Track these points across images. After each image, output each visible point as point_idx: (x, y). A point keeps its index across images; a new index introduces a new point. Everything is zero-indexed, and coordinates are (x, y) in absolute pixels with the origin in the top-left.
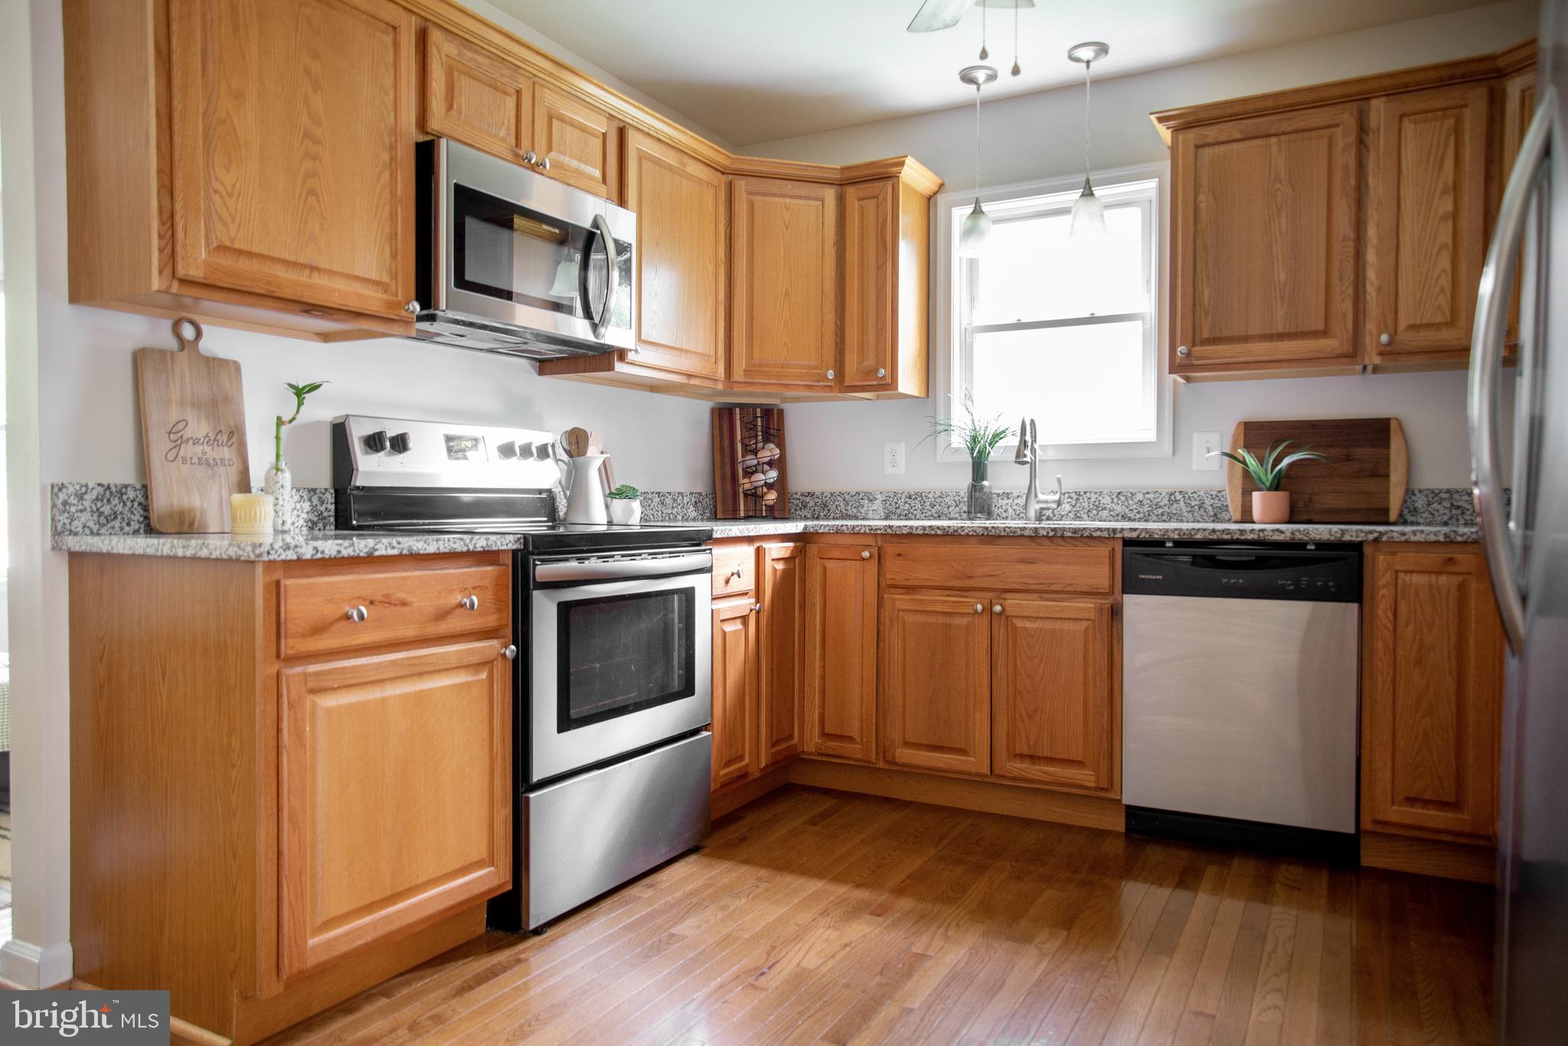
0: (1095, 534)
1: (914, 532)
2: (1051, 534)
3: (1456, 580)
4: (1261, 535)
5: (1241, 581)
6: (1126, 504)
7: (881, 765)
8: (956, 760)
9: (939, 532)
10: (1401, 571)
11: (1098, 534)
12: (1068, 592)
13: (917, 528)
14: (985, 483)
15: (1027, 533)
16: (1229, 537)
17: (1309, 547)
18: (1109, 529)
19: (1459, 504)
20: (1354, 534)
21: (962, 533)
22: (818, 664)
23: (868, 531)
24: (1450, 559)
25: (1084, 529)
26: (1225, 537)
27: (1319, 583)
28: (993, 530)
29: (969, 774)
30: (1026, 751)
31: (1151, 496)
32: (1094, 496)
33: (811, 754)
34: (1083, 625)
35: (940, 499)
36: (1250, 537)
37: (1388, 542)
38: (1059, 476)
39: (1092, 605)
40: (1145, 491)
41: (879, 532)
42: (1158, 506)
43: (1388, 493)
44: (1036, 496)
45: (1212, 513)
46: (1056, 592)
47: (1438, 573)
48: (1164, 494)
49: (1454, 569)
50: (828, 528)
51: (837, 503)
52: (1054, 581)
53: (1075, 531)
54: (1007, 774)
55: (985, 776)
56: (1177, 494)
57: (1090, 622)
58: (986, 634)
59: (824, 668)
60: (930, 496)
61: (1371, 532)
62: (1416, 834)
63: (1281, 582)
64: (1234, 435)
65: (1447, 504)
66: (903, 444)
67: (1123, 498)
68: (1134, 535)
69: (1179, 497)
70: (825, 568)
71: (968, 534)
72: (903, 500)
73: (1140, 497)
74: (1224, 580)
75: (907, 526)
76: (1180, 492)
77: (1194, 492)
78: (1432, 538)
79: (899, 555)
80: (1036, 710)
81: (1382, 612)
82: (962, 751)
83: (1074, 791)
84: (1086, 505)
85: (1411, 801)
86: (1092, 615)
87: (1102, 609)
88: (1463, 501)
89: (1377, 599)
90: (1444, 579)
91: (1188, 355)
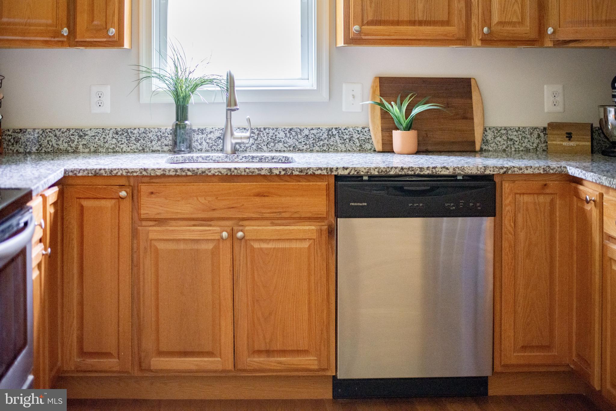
0: (317, 173)
1: (167, 173)
2: (283, 173)
3: (548, 199)
4: (434, 171)
5: (421, 205)
6: (296, 137)
7: (136, 373)
8: (205, 361)
9: (189, 173)
10: (518, 194)
11: (319, 172)
12: (294, 218)
13: (169, 170)
14: (186, 122)
15: (263, 173)
16: (412, 173)
17: (459, 178)
18: (327, 169)
19: (512, 137)
20: (492, 169)
21: (209, 174)
22: (75, 293)
23: (124, 174)
24: (545, 185)
25: (308, 169)
26: (410, 173)
27: (471, 204)
28: (236, 171)
29: (215, 371)
30: (263, 348)
31: (315, 132)
32: (271, 132)
33: (73, 371)
35: (144, 135)
36: (427, 172)
37: (511, 174)
38: (248, 117)
39: (313, 228)
40: (310, 128)
41: (135, 174)
42: (320, 139)
43: (474, 130)
44: (232, 134)
45: (358, 144)
46: (285, 219)
47: (539, 194)
48: (324, 130)
49: (548, 191)
50: (86, 172)
51: (48, 139)
52: (284, 210)
53: (301, 170)
54: (248, 368)
55: (229, 371)
56: (334, 130)
57: (311, 241)
58: (229, 256)
59: (81, 294)
60: (135, 132)
61: (502, 167)
62: (526, 369)
63: (446, 205)
64: (373, 87)
65: (504, 137)
66: (109, 87)
67: (294, 133)
68: (346, 172)
69: (335, 132)
70: (82, 207)
71: (214, 175)
72: (111, 135)
73: (306, 132)
74: (410, 205)
75: (160, 169)
76: (336, 129)
77: (346, 129)
78: (537, 171)
79: (152, 193)
80: (270, 314)
81: (507, 223)
82: (210, 354)
83: (300, 374)
84: (265, 138)
85: (524, 348)
86: (314, 236)
87: (321, 230)
88: (513, 136)
89: (504, 212)
90: (541, 199)
91: (360, 32)
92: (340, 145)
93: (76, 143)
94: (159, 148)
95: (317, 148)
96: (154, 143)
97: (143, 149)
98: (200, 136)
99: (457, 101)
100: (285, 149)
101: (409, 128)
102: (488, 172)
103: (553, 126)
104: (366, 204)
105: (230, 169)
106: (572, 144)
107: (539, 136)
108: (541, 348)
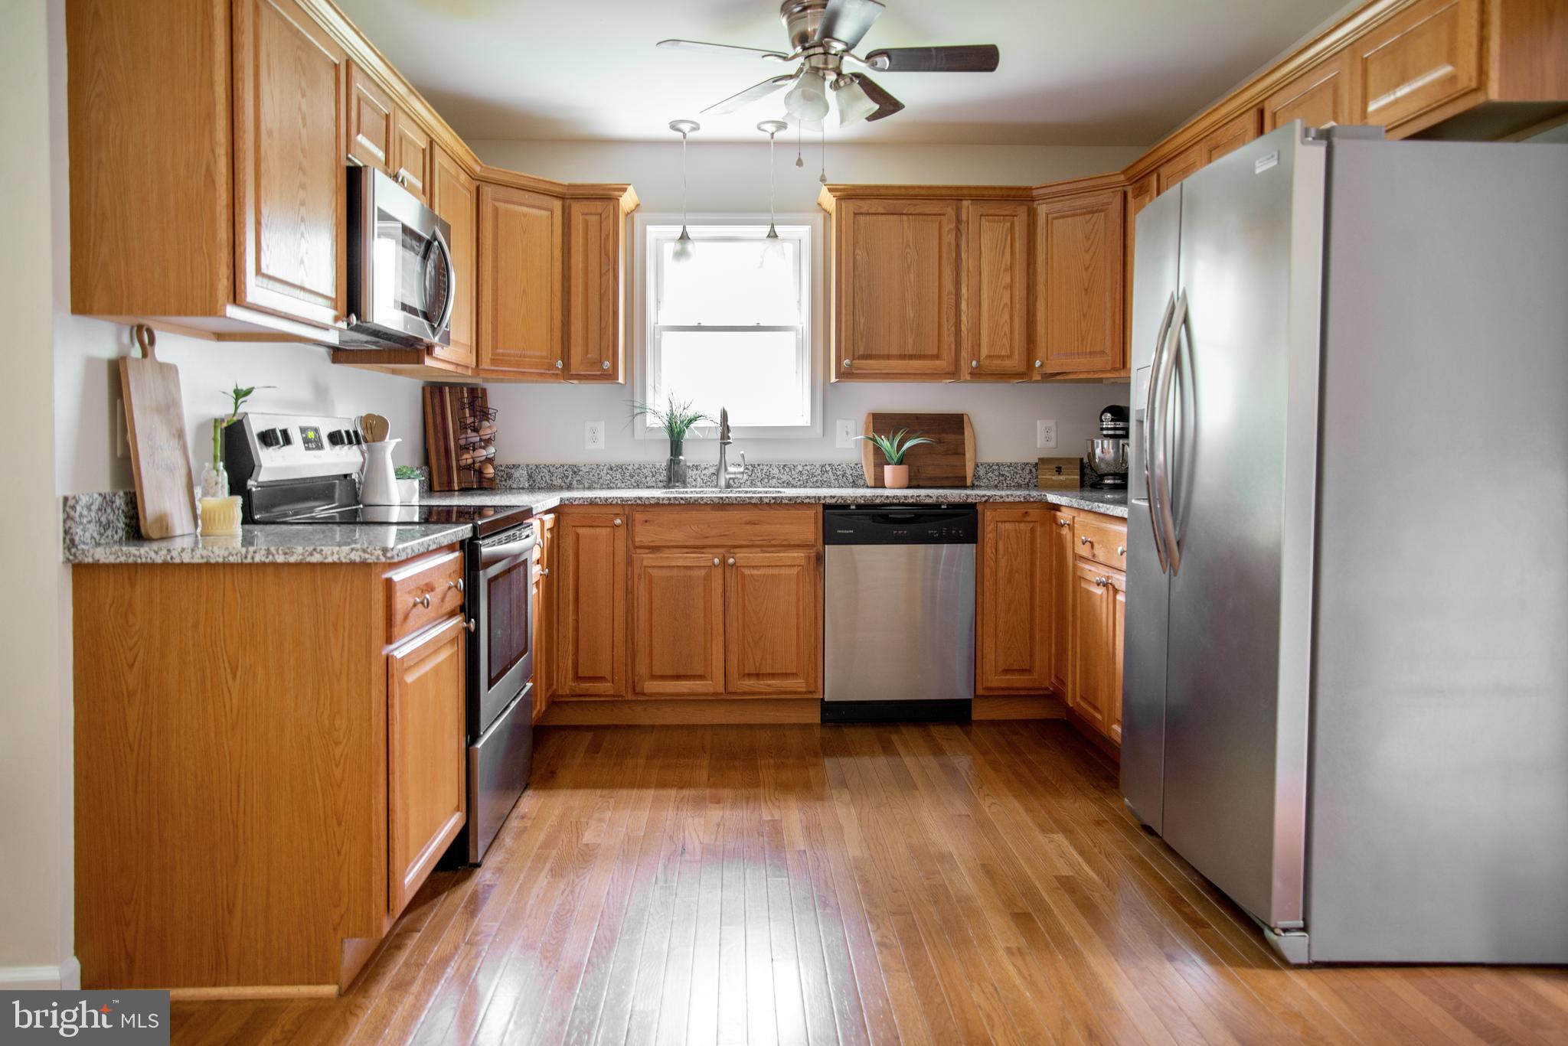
0: (805, 501)
1: (661, 502)
2: (773, 501)
3: (1030, 526)
4: (918, 499)
5: (905, 532)
6: (790, 474)
7: (630, 697)
8: (698, 684)
9: (682, 502)
10: (999, 521)
11: (808, 500)
12: (784, 546)
13: (663, 499)
14: (681, 457)
15: (753, 501)
16: (897, 501)
17: (943, 507)
18: (815, 497)
19: (1003, 473)
20: (974, 498)
21: (702, 502)
22: (571, 618)
23: (619, 502)
24: (1026, 513)
25: (797, 497)
26: (895, 501)
27: (954, 532)
28: (727, 500)
29: (706, 694)
30: (753, 671)
31: (808, 468)
32: (765, 467)
33: (567, 696)
34: (795, 571)
35: (639, 471)
36: (911, 501)
37: (993, 502)
38: (742, 452)
39: (802, 555)
40: (803, 464)
41: (629, 503)
42: (813, 475)
43: (965, 466)
44: (726, 469)
45: (851, 481)
46: (775, 546)
47: (1019, 522)
48: (818, 466)
49: (1028, 519)
50: (582, 500)
52: (774, 537)
53: (790, 499)
54: (738, 691)
55: (721, 694)
56: (827, 466)
57: (800, 567)
58: (720, 582)
59: (577, 621)
60: (630, 468)
61: (983, 496)
62: (1008, 693)
63: (930, 532)
64: (866, 423)
65: (996, 473)
66: (603, 423)
67: (787, 470)
68: (833, 501)
69: (828, 468)
70: (578, 535)
71: (706, 503)
72: (605, 471)
73: (800, 468)
74: (895, 532)
75: (654, 498)
76: (829, 465)
77: (839, 465)
78: (1017, 499)
79: (646, 521)
80: (760, 638)
81: (989, 550)
82: (702, 677)
83: (788, 697)
84: (759, 475)
85: (1006, 671)
86: (803, 562)
87: (809, 557)
88: (1005, 471)
89: (986, 540)
90: (1022, 526)
91: (851, 366)
92: (833, 481)
93: (570, 479)
94: (654, 484)
95: (811, 484)
96: (648, 479)
97: (638, 485)
98: (695, 472)
99: (949, 437)
100: (779, 485)
101: (900, 462)
102: (970, 500)
103: (1045, 462)
104: (852, 532)
105: (722, 498)
106: (1060, 478)
107: (1031, 471)
108: (1022, 671)
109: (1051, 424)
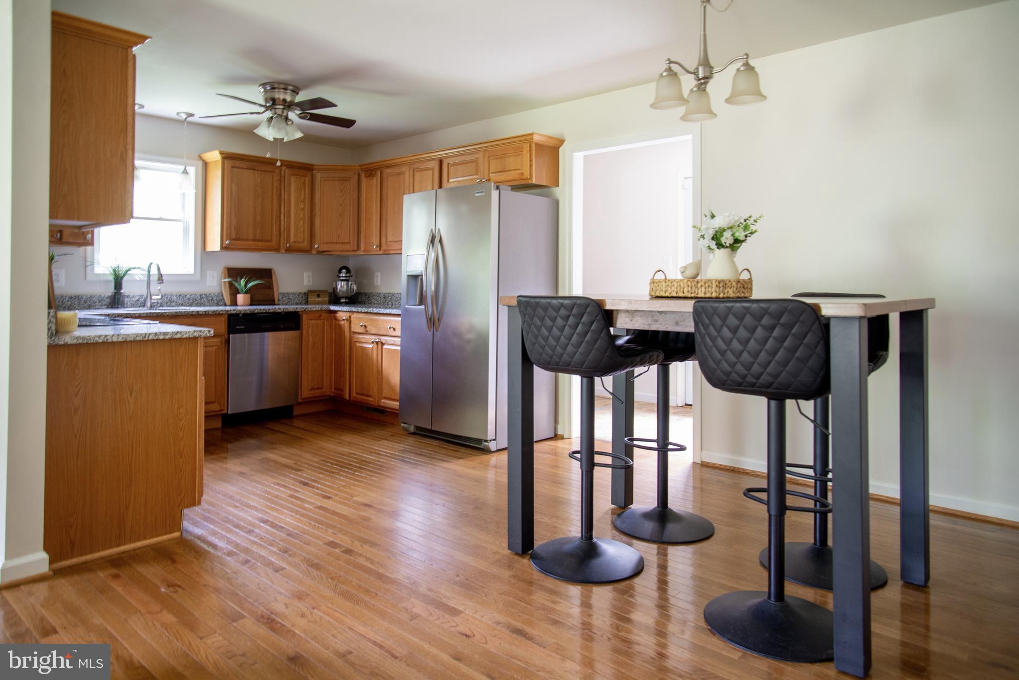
2: (204, 313)
3: (322, 321)
6: (183, 299)
9: (154, 315)
10: (309, 320)
11: (221, 312)
14: (120, 291)
17: (283, 314)
18: (225, 312)
24: (321, 315)
27: (290, 325)
31: (193, 296)
32: (169, 297)
34: (214, 348)
35: (90, 299)
37: (307, 311)
39: (218, 340)
40: (190, 294)
42: (196, 300)
43: (274, 294)
44: (151, 297)
45: (217, 302)
47: (318, 319)
48: (197, 295)
49: (322, 318)
53: (213, 312)
57: (217, 347)
60: (84, 297)
61: (303, 308)
64: (224, 273)
65: (287, 297)
67: (181, 297)
69: (204, 296)
73: (188, 296)
76: (205, 294)
77: (209, 294)
78: (317, 309)
81: (305, 333)
86: (218, 344)
87: (222, 341)
88: (291, 297)
89: (303, 329)
90: (319, 322)
91: (229, 244)
92: (207, 303)
95: (193, 304)
97: (89, 308)
98: (128, 299)
99: (267, 280)
100: (177, 305)
101: (246, 293)
102: (297, 310)
103: (311, 292)
105: (177, 312)
106: (320, 299)
107: (302, 297)
108: (319, 388)
109: (310, 274)
